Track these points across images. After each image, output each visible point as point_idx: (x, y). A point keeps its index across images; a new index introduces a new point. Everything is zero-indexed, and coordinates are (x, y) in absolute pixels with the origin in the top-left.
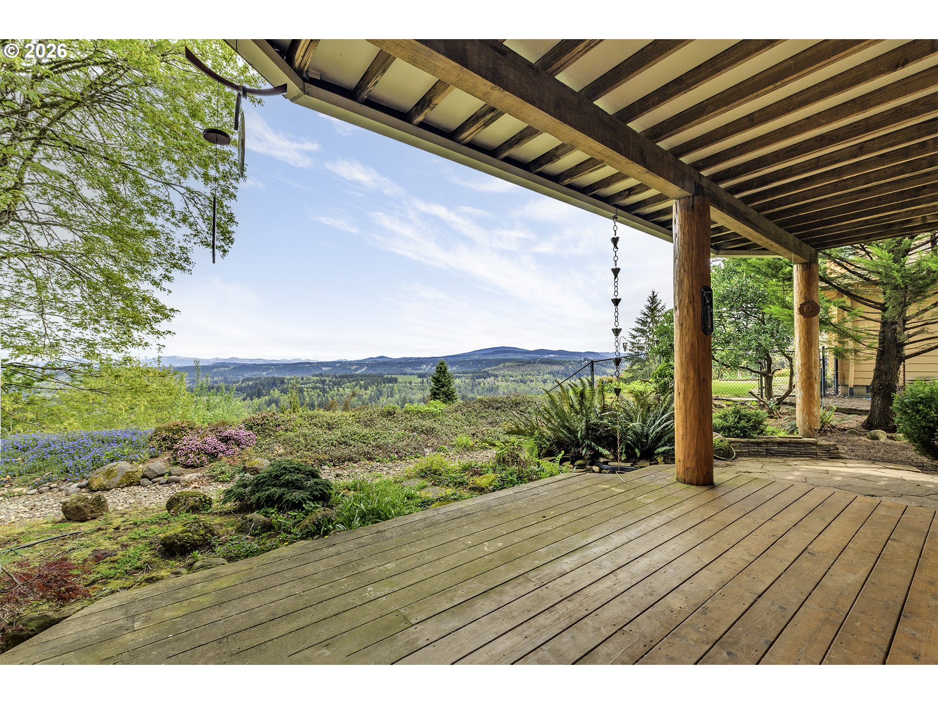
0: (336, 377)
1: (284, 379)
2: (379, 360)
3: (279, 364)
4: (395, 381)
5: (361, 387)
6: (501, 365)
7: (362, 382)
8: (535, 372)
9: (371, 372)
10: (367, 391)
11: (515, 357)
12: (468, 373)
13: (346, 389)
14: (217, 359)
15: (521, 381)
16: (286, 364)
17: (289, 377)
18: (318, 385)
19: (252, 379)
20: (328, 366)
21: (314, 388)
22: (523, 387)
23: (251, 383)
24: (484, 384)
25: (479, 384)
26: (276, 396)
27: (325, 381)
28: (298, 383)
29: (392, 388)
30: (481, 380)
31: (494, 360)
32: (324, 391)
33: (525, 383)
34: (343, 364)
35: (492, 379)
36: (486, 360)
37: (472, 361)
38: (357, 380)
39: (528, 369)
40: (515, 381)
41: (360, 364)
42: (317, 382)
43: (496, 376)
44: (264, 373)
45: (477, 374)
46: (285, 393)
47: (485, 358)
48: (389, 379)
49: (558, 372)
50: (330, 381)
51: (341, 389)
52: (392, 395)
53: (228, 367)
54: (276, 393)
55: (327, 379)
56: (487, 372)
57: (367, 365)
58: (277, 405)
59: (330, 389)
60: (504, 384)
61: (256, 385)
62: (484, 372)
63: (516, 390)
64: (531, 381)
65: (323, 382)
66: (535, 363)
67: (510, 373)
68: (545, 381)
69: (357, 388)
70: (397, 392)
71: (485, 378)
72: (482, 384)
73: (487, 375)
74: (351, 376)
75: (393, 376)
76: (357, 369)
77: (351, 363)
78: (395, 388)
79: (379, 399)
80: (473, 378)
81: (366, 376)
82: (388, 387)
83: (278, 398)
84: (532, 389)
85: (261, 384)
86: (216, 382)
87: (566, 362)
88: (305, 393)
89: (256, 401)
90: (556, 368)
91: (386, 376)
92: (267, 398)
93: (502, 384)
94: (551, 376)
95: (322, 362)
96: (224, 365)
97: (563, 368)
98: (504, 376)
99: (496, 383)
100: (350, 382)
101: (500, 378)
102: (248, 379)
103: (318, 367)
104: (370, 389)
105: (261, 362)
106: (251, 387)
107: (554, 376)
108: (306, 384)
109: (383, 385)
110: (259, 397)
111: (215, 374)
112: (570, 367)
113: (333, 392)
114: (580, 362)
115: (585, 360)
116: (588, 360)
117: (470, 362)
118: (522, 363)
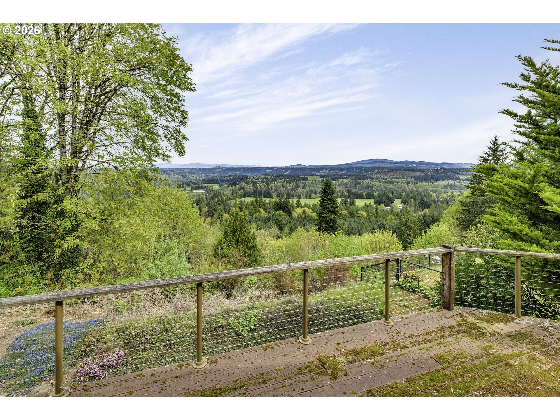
0: (274, 176)
1: (248, 176)
2: (298, 166)
3: (245, 168)
4: (306, 179)
5: (287, 182)
6: (376, 171)
7: (288, 180)
8: (401, 176)
9: (293, 173)
10: (291, 185)
11: (386, 166)
12: (353, 176)
13: (279, 183)
14: (217, 165)
15: (390, 182)
16: (249, 168)
17: (250, 175)
18: (264, 180)
19: (232, 176)
20: (270, 170)
21: (262, 182)
22: (391, 186)
23: (232, 178)
24: (363, 183)
25: (360, 183)
26: (243, 185)
27: (268, 178)
28: (254, 178)
29: (305, 184)
30: (361, 181)
31: (371, 167)
32: (267, 184)
33: (393, 183)
34: (278, 169)
35: (369, 180)
36: (365, 168)
37: (355, 168)
38: (285, 178)
39: (396, 174)
40: (385, 182)
41: (287, 168)
42: (264, 178)
43: (372, 178)
44: (238, 173)
45: (359, 177)
46: (248, 184)
47: (365, 166)
48: (303, 178)
49: (419, 177)
50: (270, 178)
51: (276, 183)
52: (304, 188)
53: (222, 169)
54: (243, 184)
55: (269, 177)
56: (365, 175)
57: (291, 169)
58: (244, 190)
59: (270, 183)
60: (377, 184)
61: (234, 179)
62: (364, 175)
63: (386, 188)
64: (398, 183)
65: (267, 179)
66: (401, 170)
67: (382, 176)
68: (408, 183)
69: (285, 183)
70: (307, 186)
71: (364, 180)
72: (362, 183)
73: (365, 177)
74: (282, 176)
75: (306, 176)
76: (285, 172)
77: (282, 168)
78: (307, 183)
79: (297, 190)
80: (355, 179)
81: (290, 176)
82: (303, 183)
83: (244, 186)
84: (398, 188)
85: (237, 179)
86: (216, 177)
87: (425, 170)
88: (258, 184)
89: (234, 187)
90: (417, 174)
91: (301, 176)
92: (239, 186)
93: (376, 184)
94: (413, 180)
95: (267, 167)
96: (219, 168)
97: (423, 174)
98: (377, 179)
99: (372, 183)
100: (281, 179)
101: (374, 180)
102: (230, 176)
103: (264, 170)
104: (292, 183)
105: (237, 167)
106: (232, 180)
107: (415, 179)
108: (258, 179)
109: (299, 181)
110: (235, 185)
111: (216, 173)
112: (429, 173)
113: (272, 184)
114: (437, 170)
115: (441, 169)
116: (443, 168)
117: (354, 168)
118: (391, 170)
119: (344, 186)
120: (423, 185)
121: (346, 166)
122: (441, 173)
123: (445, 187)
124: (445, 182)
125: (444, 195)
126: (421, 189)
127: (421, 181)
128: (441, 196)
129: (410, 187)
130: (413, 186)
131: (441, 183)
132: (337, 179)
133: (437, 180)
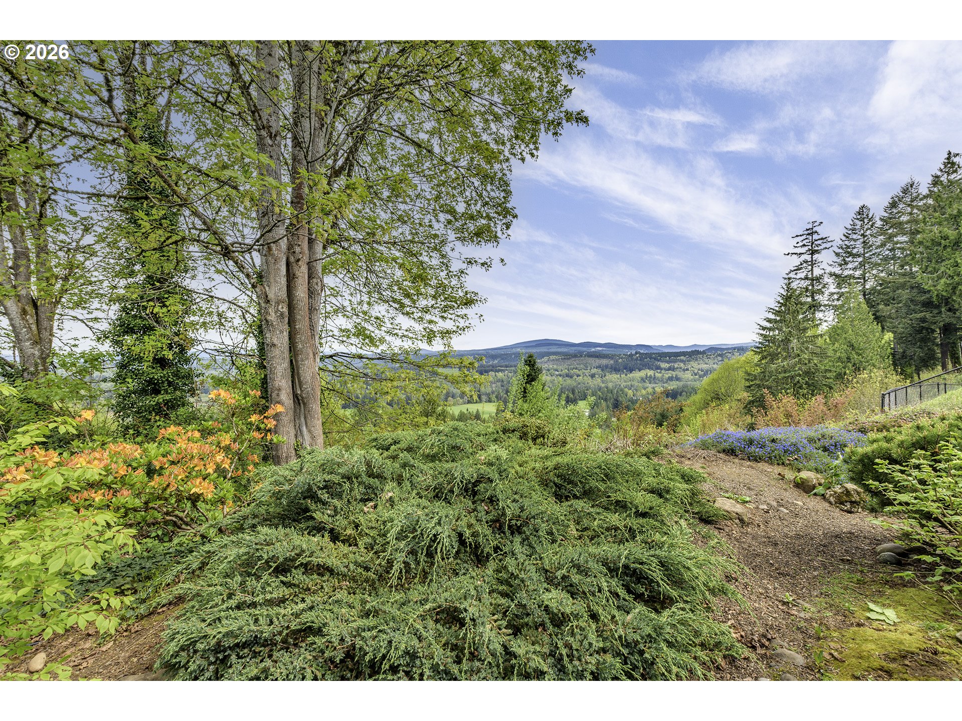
6: (546, 359)
8: (582, 366)
11: (560, 350)
12: (511, 367)
15: (567, 376)
22: (569, 382)
31: (537, 353)
33: (571, 377)
37: (514, 354)
39: (574, 362)
40: (560, 375)
47: (528, 351)
49: (607, 366)
60: (549, 378)
63: (561, 385)
64: (578, 376)
66: (581, 356)
67: (555, 367)
68: (593, 376)
84: (580, 383)
87: (615, 355)
90: (604, 362)
94: (600, 371)
97: (612, 362)
98: (548, 370)
101: (544, 372)
107: (602, 370)
112: (620, 361)
114: (631, 355)
115: (636, 353)
116: (639, 353)
117: (512, 354)
118: (567, 357)
119: (499, 384)
120: (613, 379)
121: (499, 351)
122: (637, 359)
123: (643, 380)
124: (642, 374)
125: (644, 392)
126: (610, 385)
127: (611, 373)
128: (638, 394)
129: (595, 382)
130: (599, 380)
131: (638, 375)
132: (487, 372)
133: (631, 371)
